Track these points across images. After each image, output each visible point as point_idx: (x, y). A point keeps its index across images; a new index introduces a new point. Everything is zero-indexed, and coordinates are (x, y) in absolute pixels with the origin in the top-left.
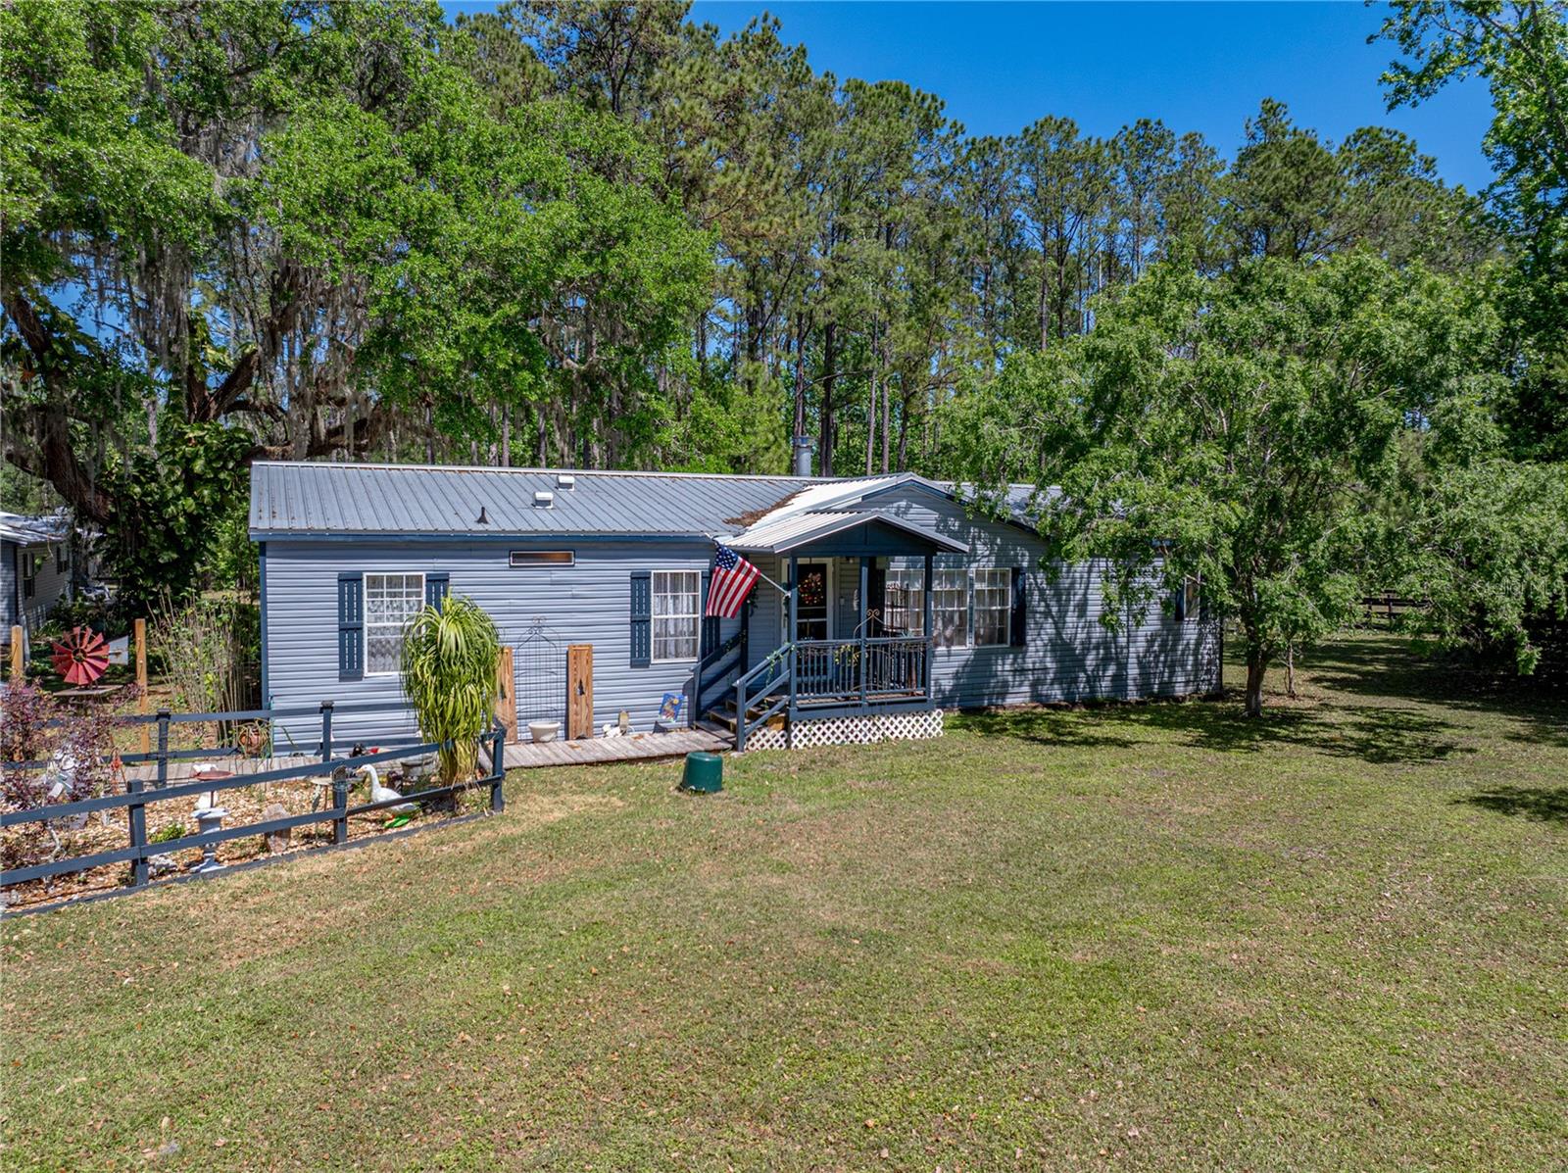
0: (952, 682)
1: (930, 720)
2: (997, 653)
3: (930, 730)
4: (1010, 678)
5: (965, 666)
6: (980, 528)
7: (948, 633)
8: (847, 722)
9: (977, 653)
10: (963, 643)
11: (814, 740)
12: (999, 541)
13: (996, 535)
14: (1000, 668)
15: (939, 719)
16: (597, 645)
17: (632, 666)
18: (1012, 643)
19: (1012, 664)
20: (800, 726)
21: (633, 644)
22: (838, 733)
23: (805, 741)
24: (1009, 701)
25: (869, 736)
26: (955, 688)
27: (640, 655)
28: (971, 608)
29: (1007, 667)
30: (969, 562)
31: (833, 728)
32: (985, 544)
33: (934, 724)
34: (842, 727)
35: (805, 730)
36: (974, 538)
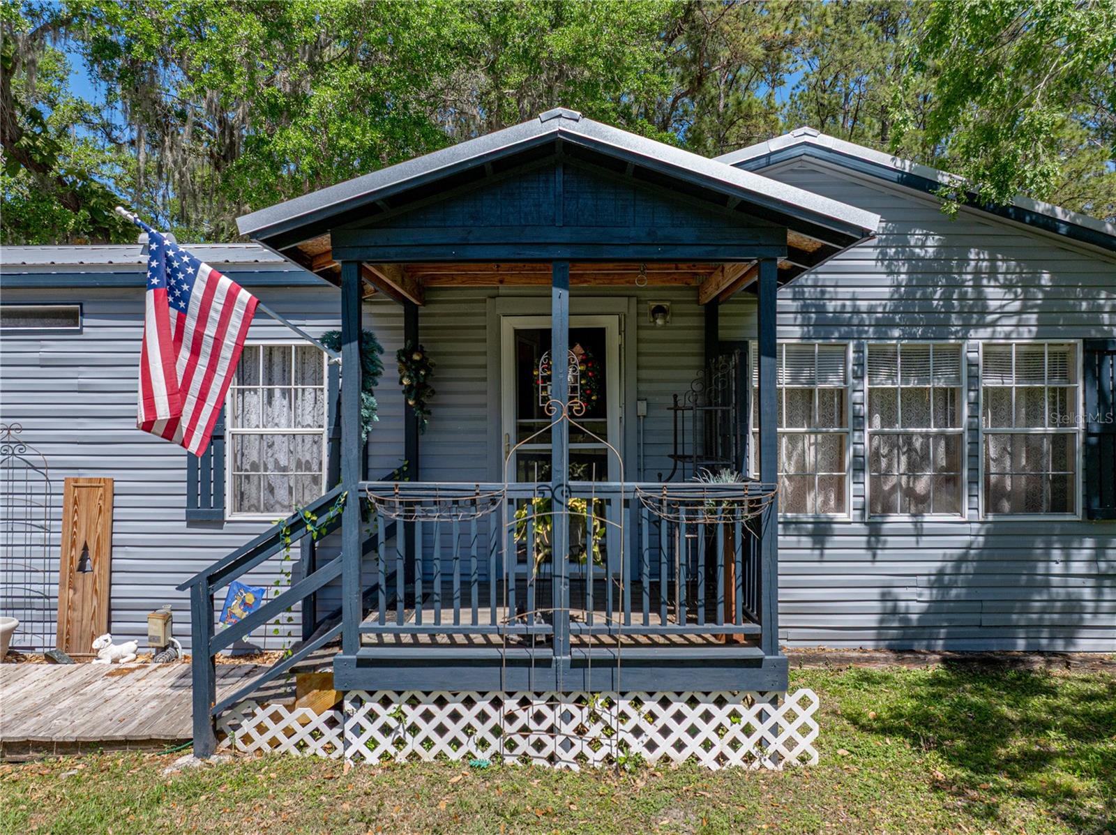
0: (926, 595)
1: (776, 715)
2: (1047, 533)
3: (776, 744)
4: (1087, 593)
5: (961, 560)
6: (993, 249)
7: (921, 486)
8: (511, 705)
9: (994, 534)
10: (956, 508)
11: (413, 743)
12: (1046, 279)
13: (1035, 266)
14: (1057, 568)
15: (805, 716)
16: (123, 481)
17: (191, 523)
18: (1089, 513)
19: (1094, 560)
20: (372, 705)
21: (192, 481)
22: (483, 731)
23: (386, 743)
24: (1085, 644)
25: (580, 745)
26: (935, 608)
27: (206, 502)
28: (974, 430)
29: (1078, 567)
30: (967, 326)
31: (469, 716)
32: (1008, 286)
33: (790, 730)
34: (495, 717)
35: (386, 716)
36: (977, 273)
